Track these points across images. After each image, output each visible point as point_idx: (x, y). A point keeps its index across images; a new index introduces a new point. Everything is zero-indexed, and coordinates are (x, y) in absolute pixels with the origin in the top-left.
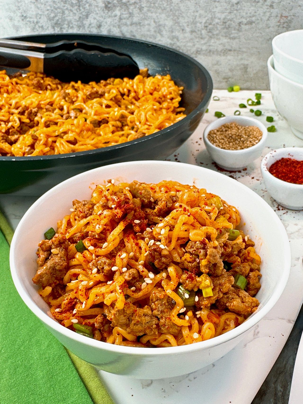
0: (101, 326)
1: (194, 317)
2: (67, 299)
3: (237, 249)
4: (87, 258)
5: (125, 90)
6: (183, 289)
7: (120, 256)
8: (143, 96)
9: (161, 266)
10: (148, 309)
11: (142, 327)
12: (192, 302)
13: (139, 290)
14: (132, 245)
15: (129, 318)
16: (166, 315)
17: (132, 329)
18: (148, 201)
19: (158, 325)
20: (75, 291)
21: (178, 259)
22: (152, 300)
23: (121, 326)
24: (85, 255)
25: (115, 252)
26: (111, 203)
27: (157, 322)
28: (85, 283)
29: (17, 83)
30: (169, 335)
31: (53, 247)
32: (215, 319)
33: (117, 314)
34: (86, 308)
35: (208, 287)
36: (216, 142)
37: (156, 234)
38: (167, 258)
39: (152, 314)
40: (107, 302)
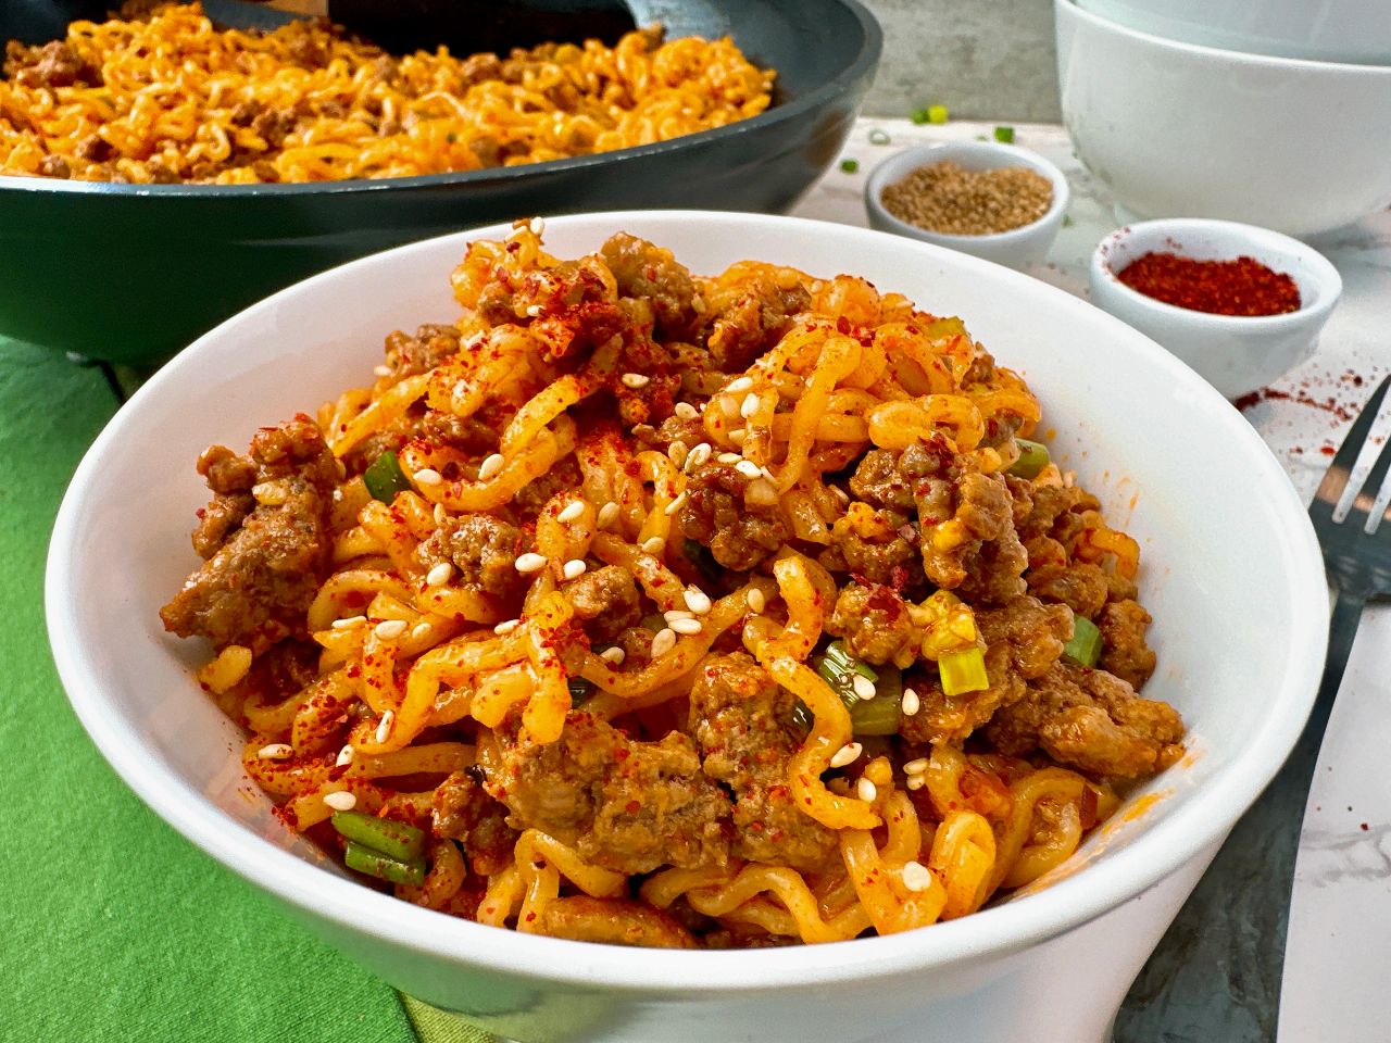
0: (463, 824)
1: (898, 788)
2: (315, 704)
3: (1054, 508)
4: (412, 524)
5: (591, 78)
6: (843, 660)
7: (555, 511)
8: (648, 92)
9: (743, 557)
10: (681, 747)
11: (653, 832)
12: (891, 719)
13: (637, 661)
14: (611, 472)
15: (588, 791)
16: (768, 775)
17: (603, 844)
18: (680, 309)
19: (727, 823)
20: (349, 667)
21: (816, 530)
22: (700, 706)
23: (552, 828)
24: (402, 511)
25: (538, 501)
26: (525, 298)
27: (725, 807)
28: (390, 628)
29: (239, 48)
30: (783, 870)
31: (262, 475)
32: (994, 800)
33: (532, 769)
34: (392, 743)
35: (965, 645)
36: (917, 218)
37: (718, 425)
38: (770, 522)
39: (701, 770)
40: (487, 711)
